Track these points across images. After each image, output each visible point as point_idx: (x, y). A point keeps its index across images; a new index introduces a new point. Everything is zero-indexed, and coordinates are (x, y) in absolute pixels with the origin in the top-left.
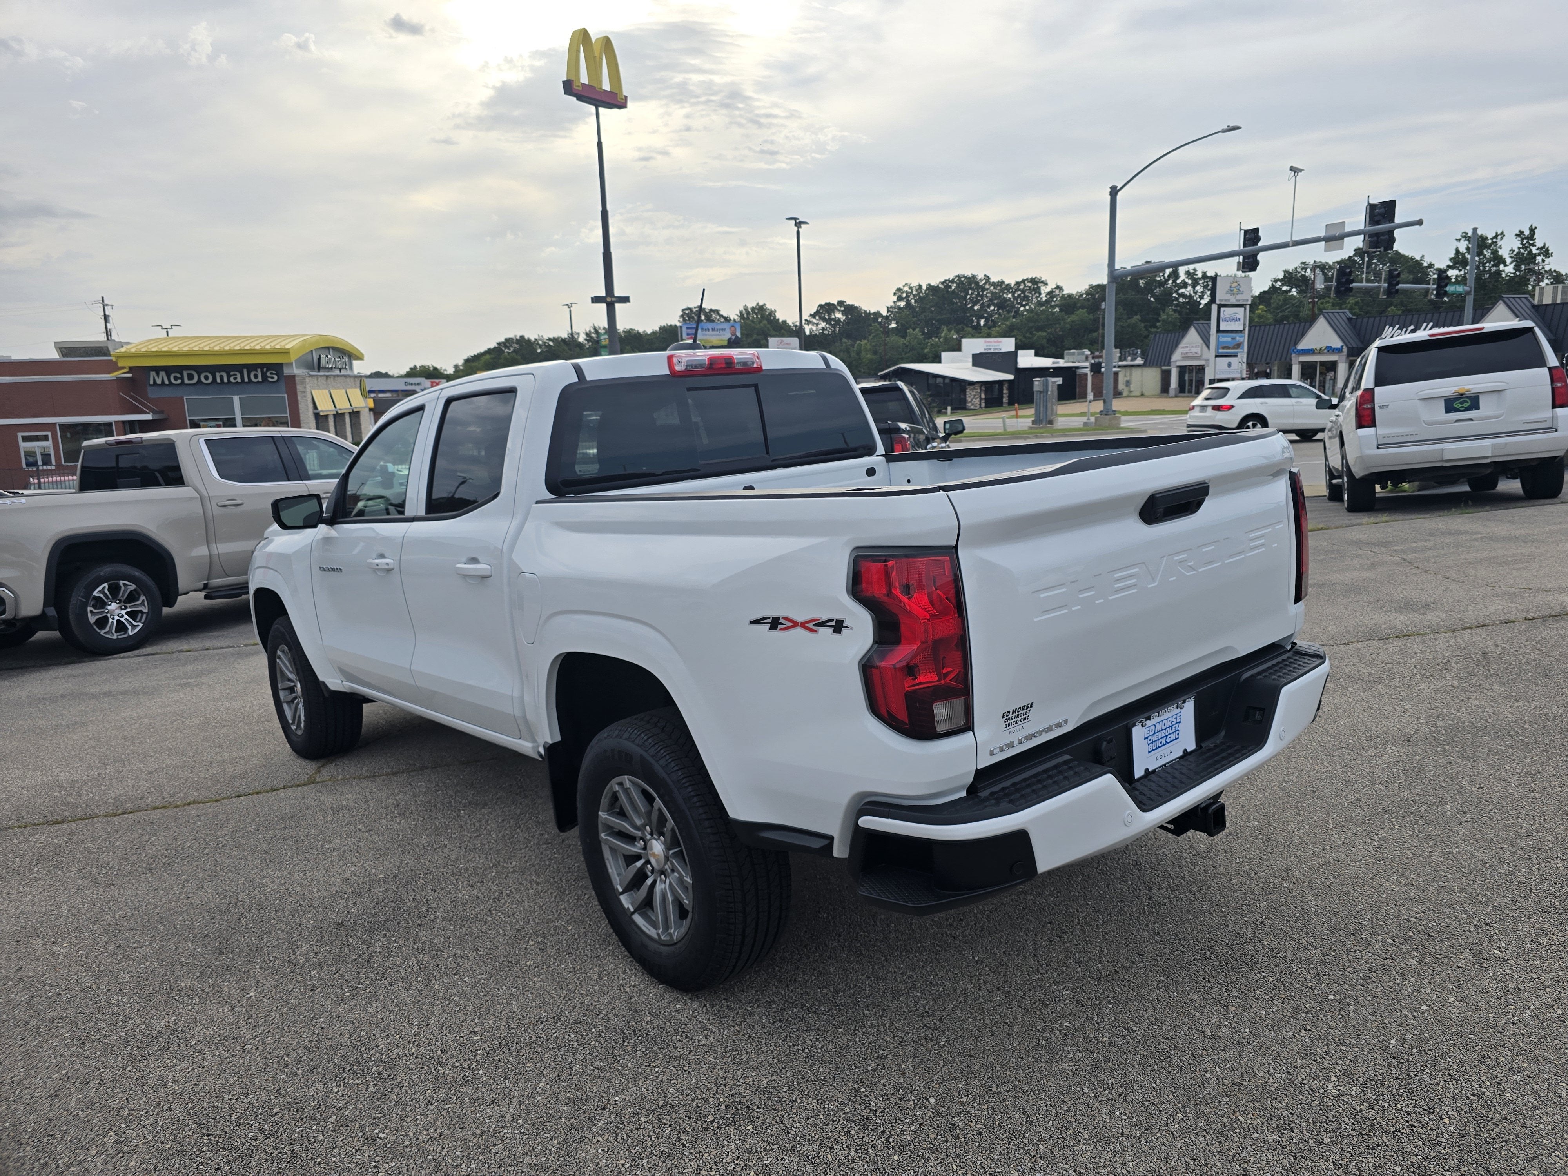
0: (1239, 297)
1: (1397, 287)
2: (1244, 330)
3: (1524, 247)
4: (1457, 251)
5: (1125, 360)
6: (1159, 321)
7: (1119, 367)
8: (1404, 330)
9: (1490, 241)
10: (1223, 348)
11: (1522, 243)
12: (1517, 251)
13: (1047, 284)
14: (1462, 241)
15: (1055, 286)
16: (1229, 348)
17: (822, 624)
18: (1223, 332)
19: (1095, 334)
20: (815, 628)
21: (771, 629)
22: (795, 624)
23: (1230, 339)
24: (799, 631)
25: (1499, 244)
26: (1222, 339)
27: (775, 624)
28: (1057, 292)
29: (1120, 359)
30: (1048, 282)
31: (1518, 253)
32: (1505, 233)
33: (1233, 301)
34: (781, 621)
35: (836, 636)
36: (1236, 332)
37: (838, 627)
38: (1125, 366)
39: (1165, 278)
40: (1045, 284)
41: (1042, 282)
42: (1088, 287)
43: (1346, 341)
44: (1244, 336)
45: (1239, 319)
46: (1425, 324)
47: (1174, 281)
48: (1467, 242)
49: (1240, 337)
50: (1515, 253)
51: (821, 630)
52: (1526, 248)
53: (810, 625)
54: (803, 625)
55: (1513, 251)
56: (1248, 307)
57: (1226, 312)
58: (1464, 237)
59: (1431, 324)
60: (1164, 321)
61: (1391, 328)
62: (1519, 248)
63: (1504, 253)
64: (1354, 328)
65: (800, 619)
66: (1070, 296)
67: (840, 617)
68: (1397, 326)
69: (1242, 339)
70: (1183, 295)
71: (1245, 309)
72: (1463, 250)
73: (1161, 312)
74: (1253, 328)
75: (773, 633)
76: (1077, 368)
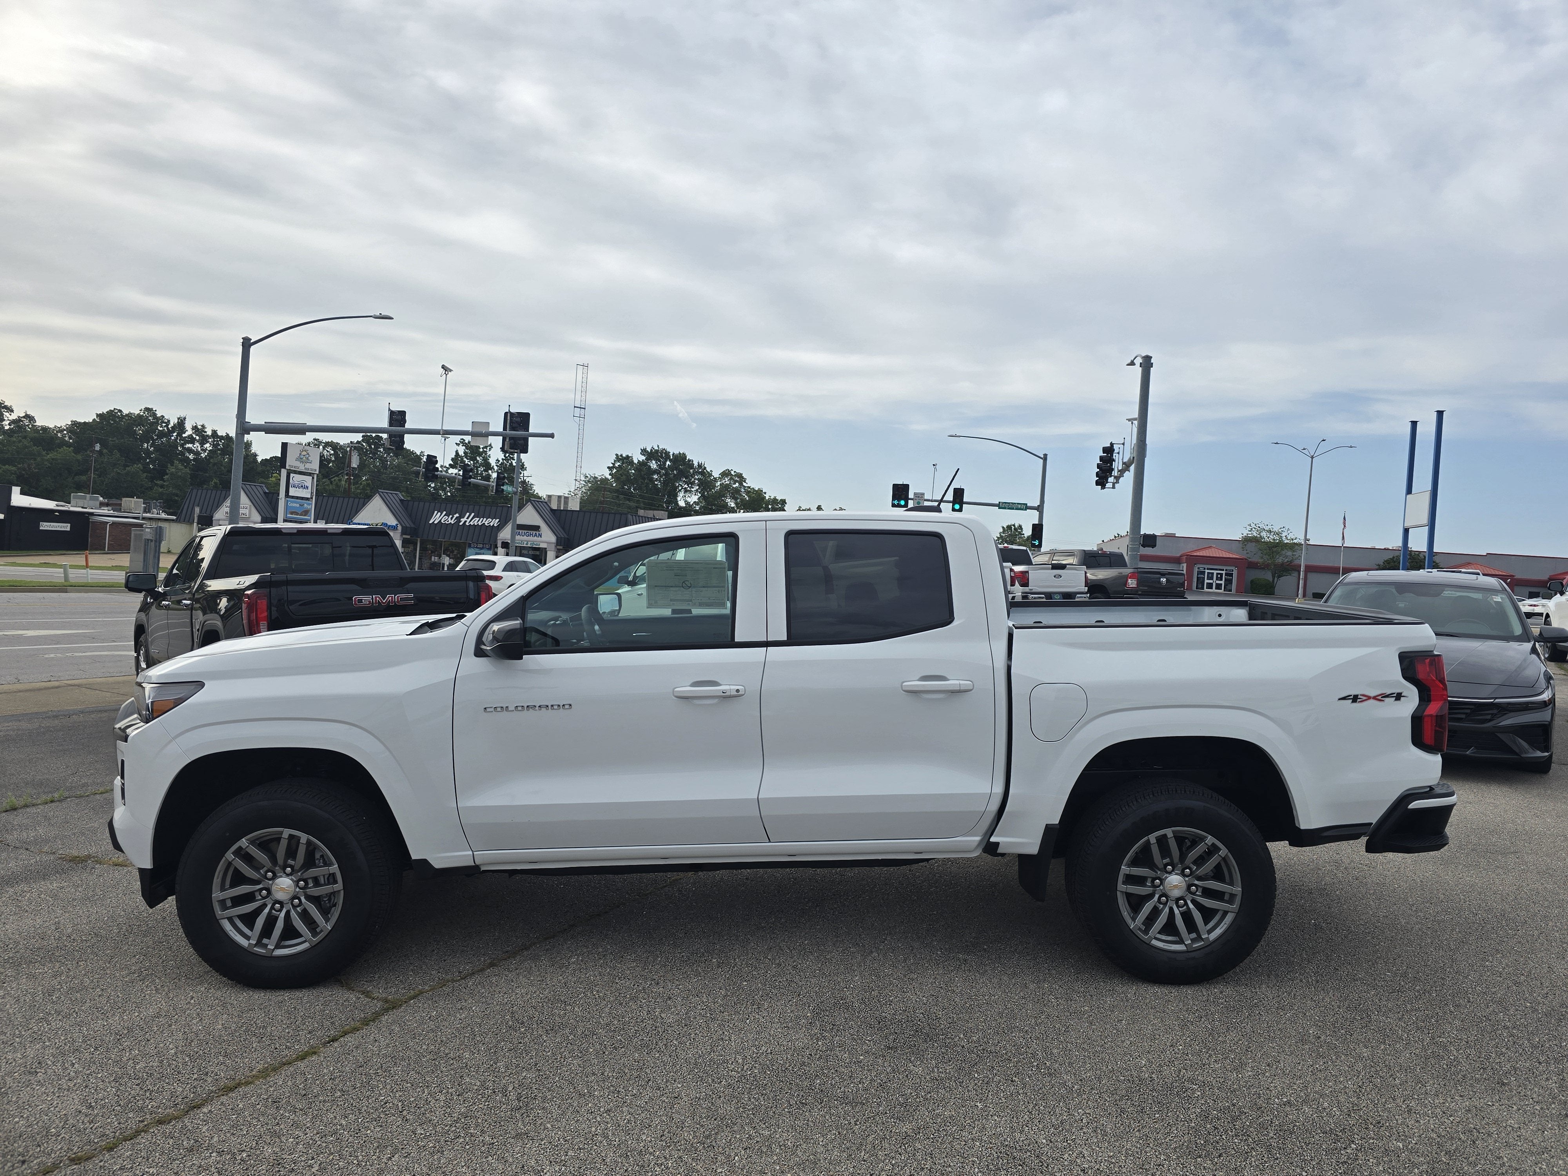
0: (308, 466)
1: (469, 480)
2: (312, 498)
3: (506, 459)
4: (457, 452)
5: (149, 512)
6: (167, 474)
7: (144, 519)
8: (451, 516)
9: (481, 450)
10: (292, 513)
11: (505, 456)
12: (501, 461)
13: (12, 411)
14: (461, 446)
15: (24, 415)
16: (297, 514)
17: (1388, 696)
18: (293, 497)
19: (84, 478)
20: (1382, 699)
21: (1352, 702)
22: (1369, 698)
23: (298, 505)
24: (1372, 701)
25: (489, 453)
26: (290, 504)
27: (1355, 699)
28: (26, 422)
29: (145, 512)
30: (14, 408)
31: (502, 463)
32: (493, 445)
33: (302, 468)
34: (1359, 697)
35: (1398, 702)
36: (302, 498)
37: (1399, 697)
38: (150, 519)
39: (168, 429)
40: (10, 410)
41: (6, 407)
42: (70, 423)
43: (401, 520)
44: (312, 504)
45: (307, 487)
46: (468, 514)
47: (180, 435)
48: (464, 447)
49: (309, 504)
50: (500, 463)
51: (1387, 700)
52: (508, 460)
53: (1379, 698)
54: (1375, 698)
55: (499, 461)
56: (315, 477)
57: (296, 479)
58: (462, 443)
59: (473, 514)
60: (172, 474)
61: (439, 513)
62: (503, 459)
63: (492, 461)
64: (406, 509)
65: (1372, 694)
66: (45, 429)
67: (1399, 691)
68: (445, 513)
69: (309, 507)
70: (190, 451)
71: (313, 478)
72: (461, 453)
73: (169, 466)
74: (321, 498)
75: (1355, 704)
76: (92, 514)
